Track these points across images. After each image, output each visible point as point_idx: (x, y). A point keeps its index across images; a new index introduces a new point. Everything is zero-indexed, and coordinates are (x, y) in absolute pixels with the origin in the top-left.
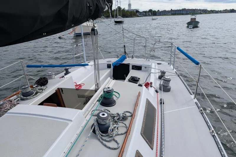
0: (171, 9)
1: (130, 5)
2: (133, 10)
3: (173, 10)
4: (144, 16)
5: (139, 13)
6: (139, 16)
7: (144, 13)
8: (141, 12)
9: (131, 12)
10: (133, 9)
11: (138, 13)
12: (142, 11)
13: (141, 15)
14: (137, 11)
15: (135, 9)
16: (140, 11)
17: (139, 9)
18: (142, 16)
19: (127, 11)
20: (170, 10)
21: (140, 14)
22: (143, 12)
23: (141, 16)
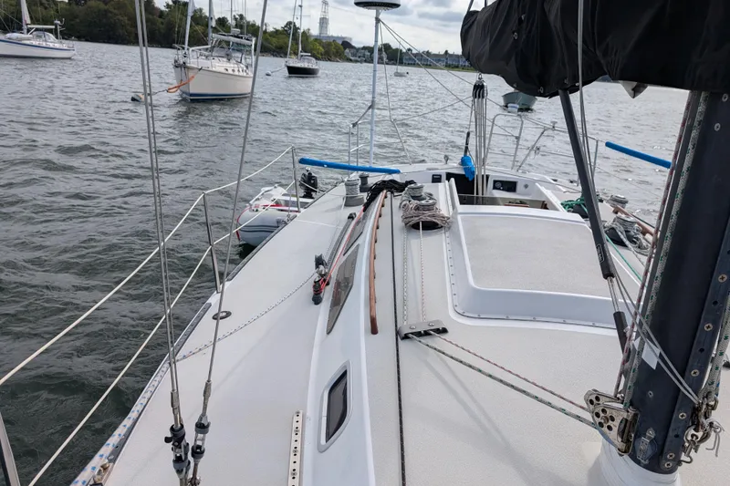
0: (446, 52)
1: (323, 22)
2: (335, 39)
3: (451, 56)
4: (366, 61)
5: (352, 51)
6: (351, 61)
7: (367, 53)
8: (358, 50)
9: (329, 44)
10: (332, 37)
11: (347, 50)
12: (362, 46)
13: (357, 58)
14: (346, 44)
15: (338, 37)
16: (353, 44)
17: (351, 39)
18: (361, 62)
19: (316, 40)
20: (442, 52)
21: (354, 55)
22: (364, 48)
23: (356, 61)
